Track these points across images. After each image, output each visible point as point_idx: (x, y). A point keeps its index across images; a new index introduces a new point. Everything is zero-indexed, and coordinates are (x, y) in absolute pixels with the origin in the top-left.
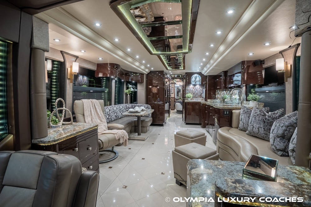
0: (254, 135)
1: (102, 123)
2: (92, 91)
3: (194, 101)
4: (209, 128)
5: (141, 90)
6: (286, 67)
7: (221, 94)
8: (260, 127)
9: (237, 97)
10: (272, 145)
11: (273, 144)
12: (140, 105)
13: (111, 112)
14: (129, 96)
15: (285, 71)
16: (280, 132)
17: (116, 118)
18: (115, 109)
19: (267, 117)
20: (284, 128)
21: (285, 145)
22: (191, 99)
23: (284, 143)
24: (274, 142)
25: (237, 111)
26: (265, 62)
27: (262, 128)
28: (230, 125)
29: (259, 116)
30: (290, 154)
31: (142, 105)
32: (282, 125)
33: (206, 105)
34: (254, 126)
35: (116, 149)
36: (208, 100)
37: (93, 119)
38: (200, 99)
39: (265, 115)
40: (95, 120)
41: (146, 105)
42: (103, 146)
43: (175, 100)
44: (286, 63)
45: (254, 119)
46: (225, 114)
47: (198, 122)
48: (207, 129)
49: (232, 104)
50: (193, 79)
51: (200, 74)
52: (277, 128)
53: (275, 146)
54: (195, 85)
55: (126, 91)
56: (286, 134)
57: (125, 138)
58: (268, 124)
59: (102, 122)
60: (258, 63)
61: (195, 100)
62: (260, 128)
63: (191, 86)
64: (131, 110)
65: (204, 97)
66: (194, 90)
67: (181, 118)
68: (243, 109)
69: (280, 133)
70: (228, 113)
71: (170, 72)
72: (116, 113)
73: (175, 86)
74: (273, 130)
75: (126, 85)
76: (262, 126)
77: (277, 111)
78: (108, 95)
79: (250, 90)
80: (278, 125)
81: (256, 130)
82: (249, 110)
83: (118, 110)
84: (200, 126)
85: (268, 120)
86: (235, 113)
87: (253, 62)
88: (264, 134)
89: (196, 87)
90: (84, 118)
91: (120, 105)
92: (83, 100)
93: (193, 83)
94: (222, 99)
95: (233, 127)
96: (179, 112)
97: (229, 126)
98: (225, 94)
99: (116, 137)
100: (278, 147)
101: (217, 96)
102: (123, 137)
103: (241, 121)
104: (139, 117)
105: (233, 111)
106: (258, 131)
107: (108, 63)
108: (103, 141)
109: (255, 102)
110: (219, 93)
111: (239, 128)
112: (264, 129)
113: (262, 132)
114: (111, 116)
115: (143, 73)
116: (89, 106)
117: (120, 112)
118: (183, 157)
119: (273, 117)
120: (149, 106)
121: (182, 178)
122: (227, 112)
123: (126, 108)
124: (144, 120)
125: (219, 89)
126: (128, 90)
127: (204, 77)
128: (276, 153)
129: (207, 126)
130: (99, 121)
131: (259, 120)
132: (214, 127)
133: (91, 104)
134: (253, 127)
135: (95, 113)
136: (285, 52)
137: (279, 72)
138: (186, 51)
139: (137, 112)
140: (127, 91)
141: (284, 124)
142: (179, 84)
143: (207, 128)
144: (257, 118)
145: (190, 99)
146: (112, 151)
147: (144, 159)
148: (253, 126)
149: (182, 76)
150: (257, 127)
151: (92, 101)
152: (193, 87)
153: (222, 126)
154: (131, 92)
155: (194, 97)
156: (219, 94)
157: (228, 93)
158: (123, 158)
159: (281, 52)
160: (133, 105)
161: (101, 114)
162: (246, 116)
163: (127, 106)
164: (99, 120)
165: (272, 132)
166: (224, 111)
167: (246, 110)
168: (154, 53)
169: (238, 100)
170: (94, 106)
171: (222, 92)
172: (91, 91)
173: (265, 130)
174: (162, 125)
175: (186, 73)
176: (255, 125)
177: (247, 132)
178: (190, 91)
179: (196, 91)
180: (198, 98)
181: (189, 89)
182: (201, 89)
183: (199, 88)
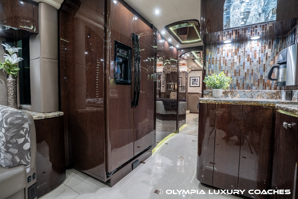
3: (237, 98)
22: (225, 93)
38: (262, 91)
54: (240, 40)
61: (241, 96)
63: (227, 46)
89: (248, 46)
145: (221, 91)
152: (234, 49)
155: (238, 84)
178: (222, 65)
179: (247, 64)
180: (254, 87)
181: (218, 59)
182: (269, 54)
183: (258, 52)
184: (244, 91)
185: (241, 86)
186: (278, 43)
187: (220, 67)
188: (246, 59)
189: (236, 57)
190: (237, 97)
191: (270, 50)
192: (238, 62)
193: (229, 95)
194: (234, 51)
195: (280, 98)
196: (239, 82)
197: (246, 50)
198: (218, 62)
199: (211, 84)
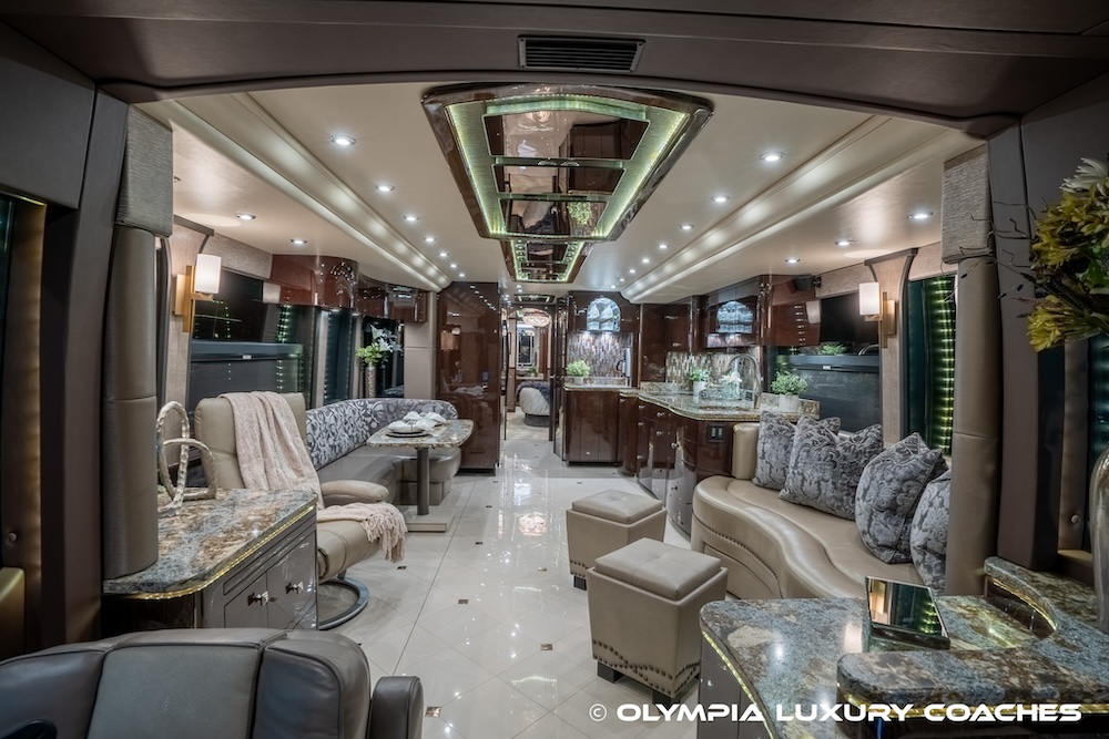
0: (804, 503)
1: (301, 479)
2: (249, 357)
3: (594, 386)
4: (649, 475)
5: (417, 350)
6: (885, 308)
7: (683, 365)
8: (823, 480)
9: (735, 377)
10: (864, 532)
11: (866, 529)
12: (416, 401)
13: (318, 432)
14: (371, 368)
15: (880, 319)
16: (886, 495)
17: (333, 457)
18: (330, 419)
19: (840, 449)
20: (895, 485)
21: (899, 530)
22: (585, 380)
23: (896, 525)
24: (869, 526)
25: (749, 428)
26: (823, 283)
27: (830, 483)
28: (727, 470)
29: (817, 447)
30: (916, 556)
31: (424, 404)
32: (890, 476)
33: (638, 402)
34: (806, 475)
35: (355, 574)
36: (643, 385)
37: (272, 467)
38: (612, 378)
39: (832, 444)
40: (280, 470)
41: (439, 404)
42: (327, 569)
43: (518, 378)
44: (885, 297)
45: (805, 454)
46: (713, 435)
47: (608, 457)
48: (641, 480)
49: (720, 399)
50: (593, 312)
51: (616, 297)
52: (873, 485)
53: (873, 537)
54: (597, 334)
55: (361, 352)
56: (899, 503)
57: (398, 533)
58: (848, 470)
59: (302, 476)
60: (803, 284)
61: (596, 384)
62: (822, 483)
63: (586, 336)
64: (399, 425)
65: (629, 374)
66: (594, 350)
67: (544, 442)
68: (766, 421)
69: (885, 499)
70: (720, 434)
71: (519, 286)
72: (333, 434)
73: (518, 326)
74: (866, 491)
75: (363, 328)
76: (828, 476)
77: (866, 431)
78: (301, 368)
79: (774, 359)
80: (878, 475)
81: (810, 488)
82: (784, 427)
83: (339, 423)
84: (615, 470)
85: (845, 458)
86: (744, 433)
87: (790, 279)
88: (833, 500)
89: (602, 338)
90: (239, 467)
91: (343, 403)
92: (229, 396)
93: (592, 328)
94: (686, 380)
95: (738, 476)
96: (532, 420)
97: (721, 472)
98: (695, 365)
99: (369, 533)
100: (881, 539)
101: (669, 371)
102: (392, 531)
103: (763, 457)
104: (422, 451)
105: (737, 428)
106: (816, 492)
107: (315, 256)
108: (328, 552)
109: (795, 397)
110: (677, 361)
111: (755, 480)
112: (834, 483)
113: (830, 494)
114: (319, 449)
115: (429, 287)
116: (255, 419)
117: (346, 432)
118: (629, 590)
119: (858, 449)
120: (451, 408)
121: (622, 658)
122: (717, 432)
123: (366, 415)
124: (438, 459)
125: (678, 350)
126: (369, 348)
127: (627, 308)
128: (873, 555)
129: (642, 470)
130: (292, 475)
131: (820, 460)
132: (671, 472)
133: (262, 409)
134: (804, 479)
135: (277, 444)
136: (881, 264)
137: (867, 319)
138: (601, 235)
139: (419, 433)
140: (366, 350)
141: (894, 473)
142: (533, 322)
143: (643, 477)
144: (814, 454)
145: (582, 378)
146: (341, 583)
147: (466, 601)
148: (802, 474)
149: (551, 300)
150: (816, 479)
151: (262, 397)
152: (591, 338)
153: (704, 473)
154: (379, 356)
155: (595, 372)
156: (675, 364)
157: (703, 361)
158: (388, 606)
159: (869, 263)
160: (388, 405)
161: (298, 449)
162: (777, 444)
163: (369, 406)
164: (292, 472)
165: (864, 496)
166: (709, 429)
167: (776, 426)
168: (495, 232)
169: (738, 388)
170: (272, 420)
171: (686, 360)
172: (245, 357)
173: (836, 488)
174: (490, 472)
175: (571, 292)
176: (809, 473)
177: (783, 492)
178: (582, 353)
179: (602, 354)
180: (607, 376)
181: (579, 347)
182: (617, 348)
183: (609, 345)
186: (622, 340)
187: (580, 355)
188: (601, 350)
189: (593, 346)
191: (618, 344)
194: (591, 342)
196: (596, 369)
197: (601, 342)
198: (578, 350)
199: (576, 373)
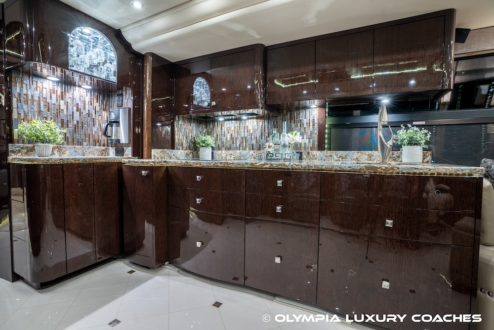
36: (154, 152)
38: (93, 148)
54: (67, 82)
61: (71, 154)
65: (124, 139)
66: (63, 107)
89: (77, 92)
101: (177, 137)
110: (183, 126)
145: (51, 146)
178: (42, 109)
179: (77, 115)
180: (85, 143)
181: (36, 98)
182: (98, 109)
183: (87, 103)
184: (75, 147)
185: (70, 140)
186: (104, 98)
187: (40, 112)
188: (75, 108)
189: (62, 102)
190: (66, 155)
191: (98, 104)
192: (65, 110)
193: (55, 152)
194: (59, 93)
195: (108, 154)
196: (67, 135)
197: (75, 97)
198: (35, 103)
199: (37, 137)
